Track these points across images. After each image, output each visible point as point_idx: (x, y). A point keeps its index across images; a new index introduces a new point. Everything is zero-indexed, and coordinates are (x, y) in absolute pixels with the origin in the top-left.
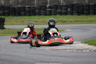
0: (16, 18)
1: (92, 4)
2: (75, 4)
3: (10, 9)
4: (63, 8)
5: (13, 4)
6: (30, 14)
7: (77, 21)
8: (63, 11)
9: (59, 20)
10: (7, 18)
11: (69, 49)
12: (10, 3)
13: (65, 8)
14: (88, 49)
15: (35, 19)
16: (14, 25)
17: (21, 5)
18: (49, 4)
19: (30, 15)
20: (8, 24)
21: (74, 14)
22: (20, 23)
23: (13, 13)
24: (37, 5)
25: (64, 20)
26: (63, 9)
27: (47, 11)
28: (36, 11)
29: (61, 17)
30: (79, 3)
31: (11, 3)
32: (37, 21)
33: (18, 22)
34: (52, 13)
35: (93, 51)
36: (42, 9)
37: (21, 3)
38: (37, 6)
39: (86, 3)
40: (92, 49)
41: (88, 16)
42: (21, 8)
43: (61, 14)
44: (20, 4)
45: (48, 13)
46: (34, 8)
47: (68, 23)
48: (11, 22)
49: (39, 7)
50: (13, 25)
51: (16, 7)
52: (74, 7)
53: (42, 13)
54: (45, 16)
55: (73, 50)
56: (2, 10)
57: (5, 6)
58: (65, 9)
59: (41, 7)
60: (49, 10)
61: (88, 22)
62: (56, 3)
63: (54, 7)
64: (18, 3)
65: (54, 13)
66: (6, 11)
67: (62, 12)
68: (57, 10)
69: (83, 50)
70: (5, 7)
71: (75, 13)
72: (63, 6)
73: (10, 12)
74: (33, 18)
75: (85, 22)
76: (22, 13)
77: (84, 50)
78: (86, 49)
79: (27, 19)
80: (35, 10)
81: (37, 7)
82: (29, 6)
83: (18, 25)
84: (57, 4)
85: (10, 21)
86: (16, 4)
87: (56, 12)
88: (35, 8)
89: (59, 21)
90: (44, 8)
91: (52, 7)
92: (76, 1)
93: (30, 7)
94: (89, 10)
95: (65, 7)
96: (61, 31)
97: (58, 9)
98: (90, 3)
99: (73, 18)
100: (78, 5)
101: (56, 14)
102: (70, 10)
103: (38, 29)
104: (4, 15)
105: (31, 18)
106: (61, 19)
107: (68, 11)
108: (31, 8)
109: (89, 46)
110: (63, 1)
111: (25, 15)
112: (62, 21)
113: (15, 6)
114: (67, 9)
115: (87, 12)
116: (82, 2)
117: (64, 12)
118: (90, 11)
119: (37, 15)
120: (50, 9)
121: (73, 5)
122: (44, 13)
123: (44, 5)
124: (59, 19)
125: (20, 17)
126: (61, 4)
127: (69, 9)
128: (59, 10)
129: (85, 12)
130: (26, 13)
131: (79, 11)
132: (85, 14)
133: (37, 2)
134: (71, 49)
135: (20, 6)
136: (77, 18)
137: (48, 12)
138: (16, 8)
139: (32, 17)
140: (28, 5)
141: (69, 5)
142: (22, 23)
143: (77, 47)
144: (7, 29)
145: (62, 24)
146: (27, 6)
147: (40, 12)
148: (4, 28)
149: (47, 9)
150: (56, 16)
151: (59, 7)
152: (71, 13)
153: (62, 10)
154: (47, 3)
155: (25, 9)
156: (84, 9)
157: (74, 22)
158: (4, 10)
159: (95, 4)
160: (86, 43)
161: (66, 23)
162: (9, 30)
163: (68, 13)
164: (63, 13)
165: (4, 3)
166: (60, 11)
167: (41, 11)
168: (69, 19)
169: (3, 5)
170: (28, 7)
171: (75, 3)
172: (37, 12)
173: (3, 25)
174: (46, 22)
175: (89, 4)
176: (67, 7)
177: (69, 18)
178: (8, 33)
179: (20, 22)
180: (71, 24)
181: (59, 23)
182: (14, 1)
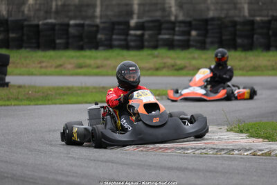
0: (39, 54)
1: (262, 21)
2: (213, 19)
3: (25, 29)
4: (177, 29)
5: (32, 14)
6: (81, 43)
8: (177, 38)
9: (165, 63)
10: (15, 56)
11: (192, 148)
12: (23, 12)
13: (181, 29)
14: (247, 148)
15: (96, 58)
16: (36, 75)
17: (55, 19)
18: (138, 18)
19: (81, 48)
20: (17, 71)
21: (207, 46)
22: (53, 70)
23: (34, 41)
24: (103, 20)
25: (179, 62)
26: (177, 33)
27: (129, 38)
28: (99, 36)
29: (172, 54)
30: (223, 16)
31: (26, 12)
32: (102, 66)
33: (46, 67)
34: (146, 44)
35: (262, 155)
36: (115, 32)
37: (57, 12)
38: (101, 23)
39: (244, 16)
40: (259, 148)
41: (250, 54)
42: (57, 27)
43: (171, 45)
44: (53, 15)
45: (132, 44)
46: (95, 29)
48: (26, 67)
49: (106, 25)
50: (32, 74)
51: (41, 23)
52: (209, 27)
53: (116, 43)
54: (125, 53)
55: (204, 151)
57: (10, 19)
58: (183, 33)
59: (113, 24)
60: (135, 35)
61: (247, 71)
62: (158, 15)
63: (151, 24)
64: (48, 13)
65: (151, 44)
66: (12, 35)
67: (173, 41)
68: (160, 34)
69: (233, 150)
70: (9, 23)
71: (212, 43)
72: (177, 24)
73: (25, 38)
74: (90, 57)
75: (240, 69)
76: (58, 41)
77: (237, 152)
78: (243, 149)
79: (72, 57)
80: (97, 32)
81: (101, 26)
82: (78, 22)
83: (45, 74)
84: (159, 18)
85: (23, 64)
86: (42, 13)
87: (157, 41)
88: (97, 26)
89: (164, 67)
90: (122, 27)
91: (146, 25)
92: (216, 9)
93: (82, 26)
94: (252, 37)
95: (182, 25)
97: (163, 32)
98: (254, 16)
99: (206, 59)
100: (219, 22)
101: (155, 47)
102: (198, 35)
103: (103, 88)
104: (7, 47)
105: (84, 57)
106: (170, 61)
107: (192, 38)
108: (86, 28)
109: (251, 140)
110: (176, 10)
111: (66, 47)
112: (173, 66)
113: (39, 20)
114: (189, 34)
115: (246, 41)
116: (232, 13)
117: (179, 40)
118: (255, 39)
119: (100, 48)
120: (139, 32)
121: (206, 21)
122: (122, 43)
123: (121, 19)
124: (165, 60)
125: (51, 53)
126: (173, 18)
127: (194, 33)
128: (165, 34)
129: (239, 41)
130: (70, 41)
131: (224, 38)
132: (239, 49)
133: (101, 11)
134: (199, 149)
135: (52, 21)
137: (134, 41)
138: (41, 27)
139: (88, 53)
140: (75, 18)
141: (195, 20)
142: (58, 70)
143: (216, 142)
144: (14, 86)
145: (174, 76)
146: (72, 22)
147: (111, 40)
148: (7, 85)
149: (132, 32)
150: (156, 52)
151: (164, 26)
152: (199, 45)
153: (174, 35)
154: (130, 14)
155: (67, 30)
156: (238, 33)
158: (7, 31)
159: (269, 18)
160: (242, 132)
161: (184, 72)
162: (21, 89)
163: (191, 43)
164: (176, 43)
165: (8, 11)
166: (167, 37)
167: (114, 37)
168: (194, 62)
169: (3, 16)
170: (76, 25)
171: (211, 14)
172: (101, 39)
173: (3, 76)
175: (252, 18)
176: (189, 24)
177: (194, 58)
178: (17, 99)
179: (51, 67)
181: (164, 71)
182: (37, 7)
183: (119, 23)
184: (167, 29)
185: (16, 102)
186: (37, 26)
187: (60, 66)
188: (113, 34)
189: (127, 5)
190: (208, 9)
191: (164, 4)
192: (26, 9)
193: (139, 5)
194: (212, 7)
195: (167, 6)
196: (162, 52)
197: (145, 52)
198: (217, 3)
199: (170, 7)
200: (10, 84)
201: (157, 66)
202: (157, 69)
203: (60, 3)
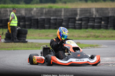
0: (38, 31)
2: (111, 17)
3: (32, 20)
4: (96, 21)
5: (35, 14)
6: (56, 27)
7: (112, 36)
8: (96, 24)
9: (91, 35)
12: (31, 14)
13: (98, 21)
16: (37, 39)
17: (45, 16)
18: (80, 16)
20: (29, 37)
21: (108, 28)
22: (44, 37)
23: (36, 25)
24: (65, 17)
25: (97, 34)
27: (76, 24)
28: (63, 24)
29: (94, 31)
31: (33, 14)
33: (41, 36)
34: (83, 27)
36: (70, 22)
37: (46, 14)
42: (46, 20)
43: (93, 27)
44: (44, 15)
45: (77, 27)
46: (61, 21)
47: (102, 38)
48: (33, 36)
49: (66, 19)
50: (35, 39)
51: (39, 18)
52: (109, 20)
53: (70, 26)
54: (74, 30)
56: (22, 22)
57: (26, 16)
59: (69, 18)
60: (78, 23)
62: (88, 15)
63: (85, 19)
64: (42, 14)
65: (85, 27)
66: (27, 23)
67: (94, 25)
68: (88, 23)
70: (26, 18)
71: (111, 27)
72: (96, 19)
73: (32, 24)
76: (46, 26)
79: (52, 32)
80: (62, 22)
81: (64, 19)
82: (54, 18)
83: (41, 39)
86: (39, 14)
87: (88, 25)
88: (62, 19)
89: (90, 36)
90: (73, 20)
91: (83, 19)
92: (112, 13)
93: (56, 19)
95: (98, 19)
96: (95, 46)
97: (90, 22)
99: (108, 33)
100: (114, 18)
101: (87, 28)
102: (105, 23)
104: (25, 28)
106: (93, 34)
107: (102, 24)
108: (58, 20)
110: (95, 13)
111: (49, 28)
112: (94, 36)
114: (101, 23)
117: (97, 25)
120: (80, 22)
121: (108, 18)
122: (73, 26)
123: (72, 17)
125: (43, 30)
126: (94, 16)
127: (103, 22)
130: (51, 25)
133: (64, 13)
134: (114, 64)
135: (43, 17)
136: (112, 33)
138: (39, 20)
140: (53, 16)
141: (103, 17)
146: (52, 18)
147: (68, 25)
148: (27, 42)
149: (77, 22)
150: (87, 30)
151: (90, 19)
152: (105, 27)
153: (95, 23)
154: (76, 14)
157: (110, 37)
158: (25, 21)
161: (99, 38)
163: (102, 26)
164: (95, 26)
165: (25, 13)
166: (91, 24)
167: (70, 24)
168: (103, 34)
169: (23, 15)
171: (110, 15)
173: (25, 38)
174: (75, 37)
176: (101, 19)
178: (31, 47)
180: (106, 40)
181: (91, 38)
182: (37, 11)
183: (72, 18)
184: (92, 21)
185: (31, 49)
186: (37, 19)
187: (47, 36)
188: (69, 23)
189: (75, 11)
190: (109, 13)
191: (90, 10)
192: (33, 12)
193: (80, 11)
194: (111, 12)
195: (92, 11)
196: (89, 30)
197: (82, 30)
198: (113, 10)
199: (93, 12)
200: (28, 42)
201: (88, 35)
202: (88, 37)
203: (47, 10)
